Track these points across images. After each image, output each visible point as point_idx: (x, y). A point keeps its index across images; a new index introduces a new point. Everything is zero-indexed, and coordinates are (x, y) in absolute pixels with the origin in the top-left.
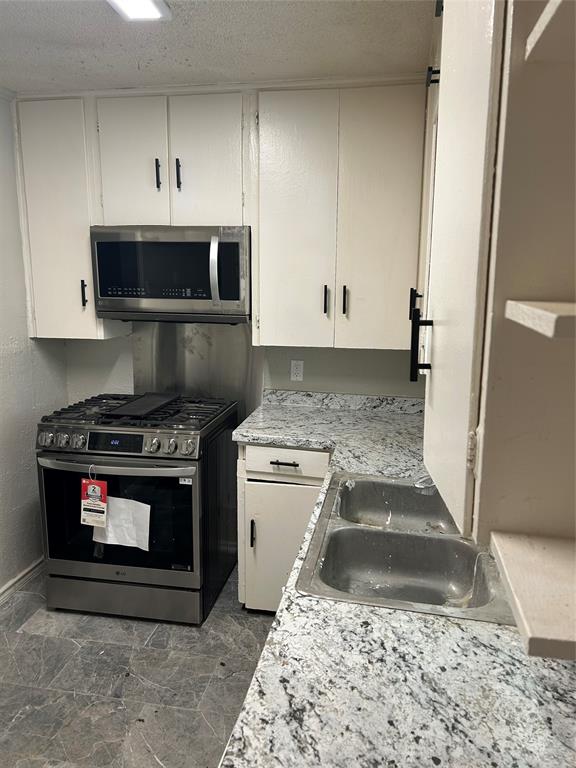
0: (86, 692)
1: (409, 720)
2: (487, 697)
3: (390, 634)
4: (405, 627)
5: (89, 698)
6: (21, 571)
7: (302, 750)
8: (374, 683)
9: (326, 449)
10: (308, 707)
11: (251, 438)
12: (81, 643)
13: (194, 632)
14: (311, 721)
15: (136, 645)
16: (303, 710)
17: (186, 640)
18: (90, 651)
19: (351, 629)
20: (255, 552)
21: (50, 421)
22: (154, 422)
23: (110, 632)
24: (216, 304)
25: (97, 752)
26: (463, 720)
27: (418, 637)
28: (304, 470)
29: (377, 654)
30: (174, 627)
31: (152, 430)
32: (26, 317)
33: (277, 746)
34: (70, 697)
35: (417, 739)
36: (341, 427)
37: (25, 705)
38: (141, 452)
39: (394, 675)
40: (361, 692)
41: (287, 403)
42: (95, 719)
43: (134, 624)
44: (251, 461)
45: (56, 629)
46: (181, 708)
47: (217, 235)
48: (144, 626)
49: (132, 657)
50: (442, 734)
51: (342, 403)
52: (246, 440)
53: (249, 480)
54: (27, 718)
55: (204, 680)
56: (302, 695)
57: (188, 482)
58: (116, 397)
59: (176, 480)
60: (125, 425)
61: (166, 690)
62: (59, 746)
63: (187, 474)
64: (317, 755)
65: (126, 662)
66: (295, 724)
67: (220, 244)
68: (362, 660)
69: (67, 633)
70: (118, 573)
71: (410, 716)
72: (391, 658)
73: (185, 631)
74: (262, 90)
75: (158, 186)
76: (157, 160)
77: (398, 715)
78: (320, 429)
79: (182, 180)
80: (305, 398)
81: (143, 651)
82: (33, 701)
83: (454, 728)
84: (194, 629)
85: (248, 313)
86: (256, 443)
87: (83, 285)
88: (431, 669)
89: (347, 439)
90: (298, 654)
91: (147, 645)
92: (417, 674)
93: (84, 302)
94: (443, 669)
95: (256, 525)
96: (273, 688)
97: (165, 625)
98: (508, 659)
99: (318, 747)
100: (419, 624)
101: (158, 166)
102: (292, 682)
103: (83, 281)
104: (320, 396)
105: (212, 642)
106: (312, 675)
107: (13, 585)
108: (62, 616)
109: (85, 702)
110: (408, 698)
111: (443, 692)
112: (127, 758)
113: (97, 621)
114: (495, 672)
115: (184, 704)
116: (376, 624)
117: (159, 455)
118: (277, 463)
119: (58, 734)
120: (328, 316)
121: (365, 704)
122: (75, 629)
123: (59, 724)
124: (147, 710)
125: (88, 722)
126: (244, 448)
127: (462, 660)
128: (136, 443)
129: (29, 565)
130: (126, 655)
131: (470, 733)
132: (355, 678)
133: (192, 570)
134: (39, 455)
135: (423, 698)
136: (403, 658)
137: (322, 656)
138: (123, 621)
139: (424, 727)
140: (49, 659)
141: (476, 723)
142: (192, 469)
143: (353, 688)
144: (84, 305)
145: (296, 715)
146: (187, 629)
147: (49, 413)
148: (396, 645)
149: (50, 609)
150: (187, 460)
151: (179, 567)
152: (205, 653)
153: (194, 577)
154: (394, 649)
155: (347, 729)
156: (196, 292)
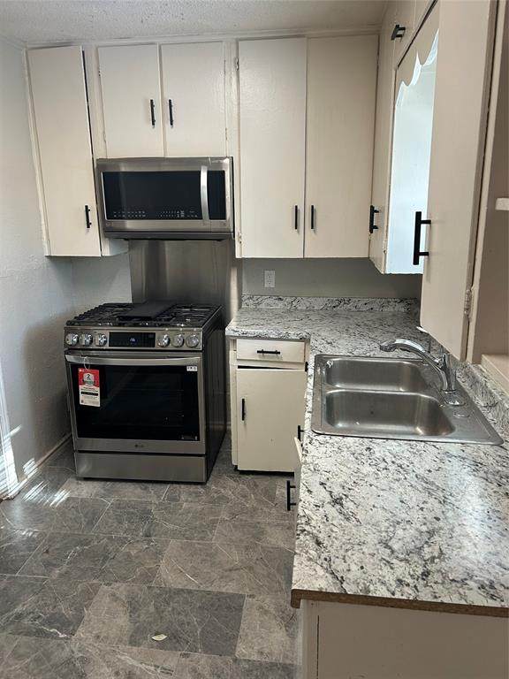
0: (122, 534)
1: (414, 499)
2: (463, 484)
3: (388, 454)
4: (397, 449)
5: (126, 538)
6: (48, 450)
7: (348, 519)
8: (385, 481)
9: (302, 339)
10: (344, 497)
11: (240, 333)
12: (110, 501)
13: (200, 489)
14: (348, 504)
15: (155, 500)
16: (341, 499)
17: (194, 495)
18: (118, 506)
19: (360, 452)
20: (245, 424)
21: (73, 325)
22: (160, 323)
23: (131, 493)
24: (206, 224)
25: (141, 575)
26: (450, 497)
27: (407, 454)
28: (284, 357)
29: (383, 465)
30: (183, 486)
31: (160, 329)
32: (41, 238)
33: (330, 518)
34: (110, 539)
35: (422, 509)
36: (309, 322)
37: (75, 546)
38: (154, 346)
39: (396, 476)
40: (377, 487)
41: (262, 306)
42: (133, 552)
43: (150, 486)
44: (241, 352)
45: (87, 493)
46: (200, 542)
47: (206, 164)
48: (158, 487)
49: (153, 508)
50: (437, 505)
51: (308, 304)
52: (236, 334)
53: (239, 367)
54: (79, 555)
55: (214, 522)
56: (337, 491)
57: (194, 369)
58: (120, 305)
59: (184, 368)
60: (136, 325)
61: (186, 531)
62: (109, 572)
63: (193, 364)
64: (358, 521)
65: (149, 512)
66: (338, 507)
67: (209, 173)
68: (373, 469)
69: (97, 495)
70: (136, 446)
71: (414, 498)
72: (392, 468)
73: (192, 488)
74: (241, 40)
75: (153, 124)
76: (152, 101)
77: (405, 497)
78: (294, 324)
79: (174, 118)
80: (277, 301)
81: (160, 504)
82: (81, 543)
83: (444, 502)
84: (199, 487)
85: (232, 230)
86: (245, 337)
87: (87, 210)
88: (421, 472)
89: (318, 331)
90: (328, 468)
91: (164, 500)
92: (413, 475)
93: (89, 225)
94: (430, 471)
95: (246, 404)
96: (316, 488)
97: (175, 485)
98: (472, 463)
99: (358, 517)
100: (407, 447)
101: (152, 106)
102: (328, 484)
103: (86, 207)
104: (289, 300)
105: (215, 495)
106: (340, 480)
107: (44, 461)
108: (89, 483)
109: (123, 541)
110: (410, 488)
111: (433, 483)
112: (165, 577)
113: (118, 485)
114: (465, 470)
115: (202, 539)
116: (376, 449)
117: (170, 347)
118: (263, 352)
119: (107, 564)
120: (298, 232)
121: (382, 493)
122: (103, 491)
123: (106, 558)
124: (174, 543)
125: (129, 555)
126: (235, 341)
127: (441, 465)
128: (148, 340)
129: (54, 445)
130: (149, 508)
131: (456, 504)
132: (371, 480)
133: (199, 439)
134: (66, 353)
135: (420, 488)
136: (401, 466)
137: (344, 469)
138: (141, 484)
139: (425, 502)
140: (87, 513)
141: (459, 498)
142: (197, 358)
143: (371, 485)
144: (88, 227)
145: (337, 501)
146: (194, 487)
147: (72, 319)
148: (393, 460)
149: (79, 479)
150: (193, 351)
151: (188, 437)
152: (210, 502)
153: (199, 446)
154: (393, 462)
155: (374, 506)
156: (189, 214)
